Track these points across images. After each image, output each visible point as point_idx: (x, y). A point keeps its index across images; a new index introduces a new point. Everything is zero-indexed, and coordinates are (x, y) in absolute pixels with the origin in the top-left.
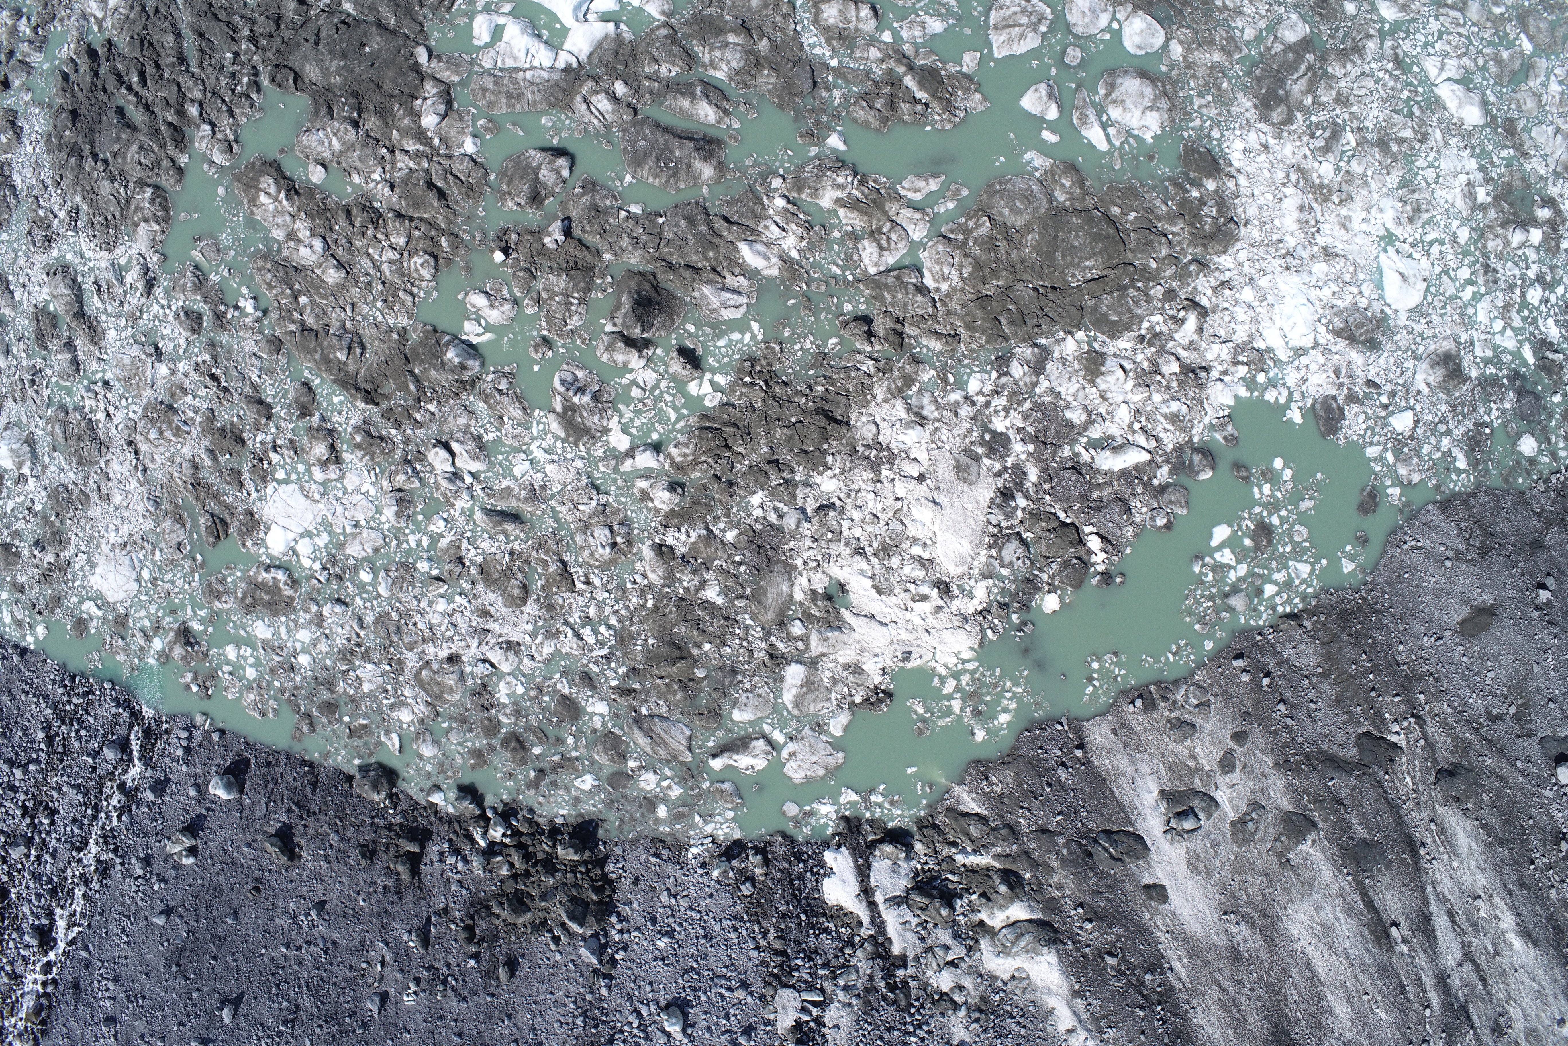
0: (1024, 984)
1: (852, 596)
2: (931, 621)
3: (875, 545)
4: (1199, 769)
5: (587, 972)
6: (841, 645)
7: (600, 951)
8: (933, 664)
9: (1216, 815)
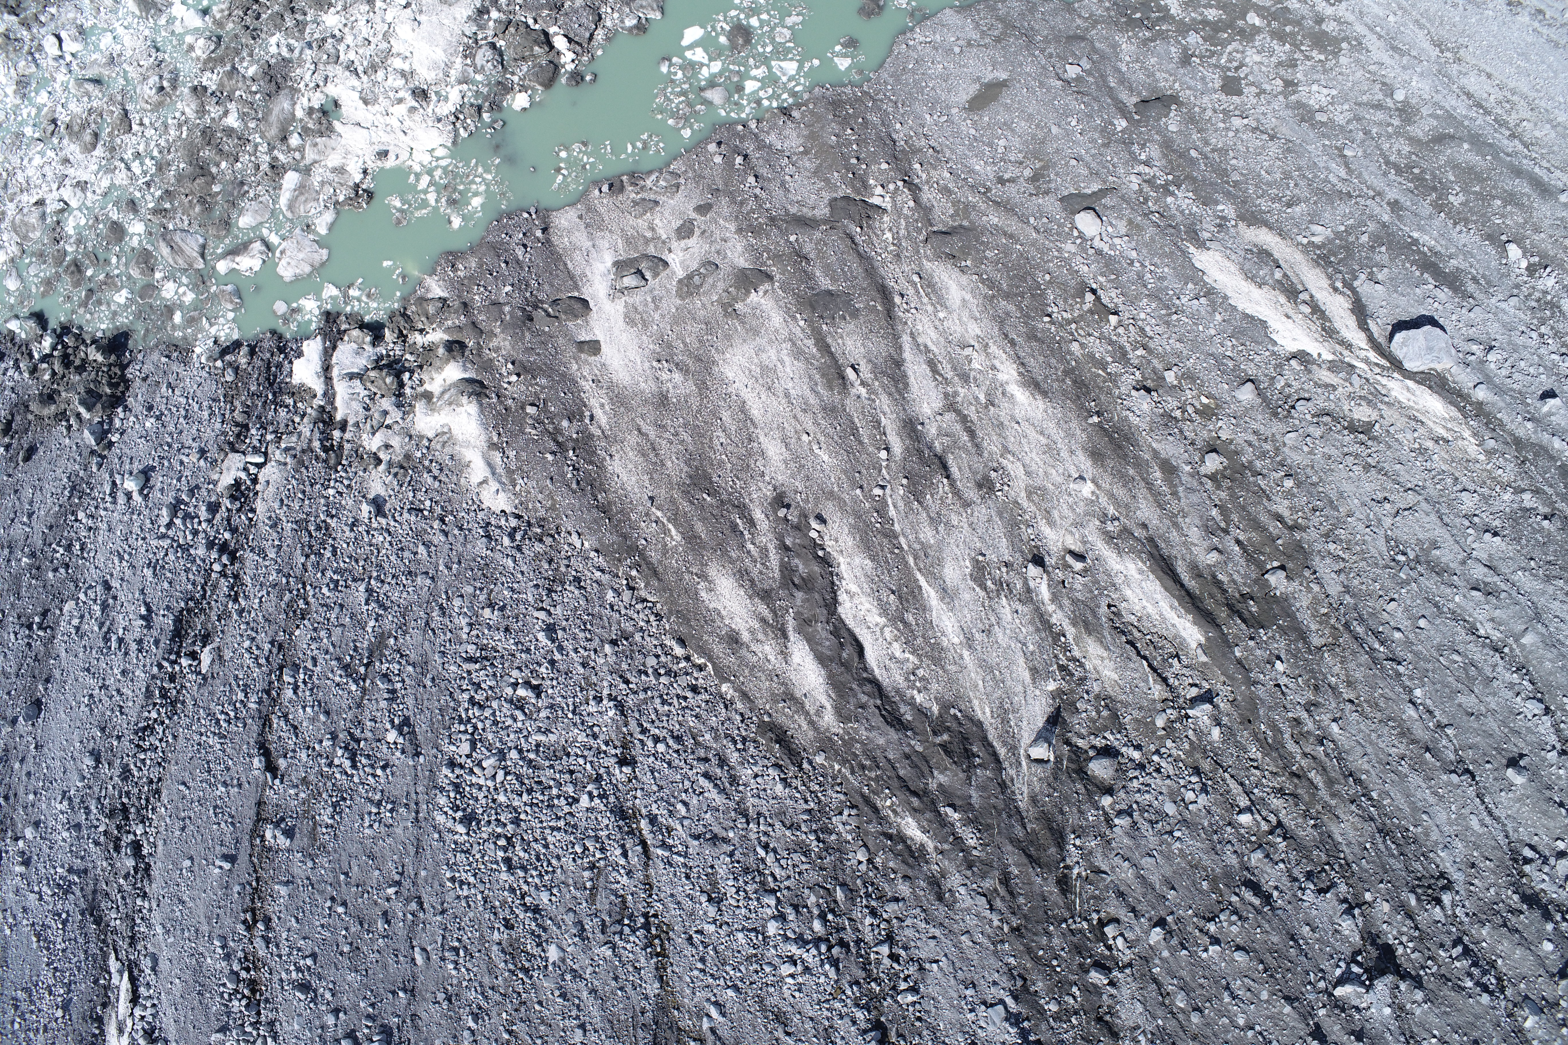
0: (445, 438)
1: (344, 110)
2: (408, 123)
3: (365, 63)
4: (656, 238)
5: (86, 453)
6: (329, 150)
7: (102, 435)
8: (410, 163)
9: (663, 274)
